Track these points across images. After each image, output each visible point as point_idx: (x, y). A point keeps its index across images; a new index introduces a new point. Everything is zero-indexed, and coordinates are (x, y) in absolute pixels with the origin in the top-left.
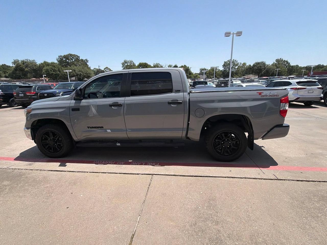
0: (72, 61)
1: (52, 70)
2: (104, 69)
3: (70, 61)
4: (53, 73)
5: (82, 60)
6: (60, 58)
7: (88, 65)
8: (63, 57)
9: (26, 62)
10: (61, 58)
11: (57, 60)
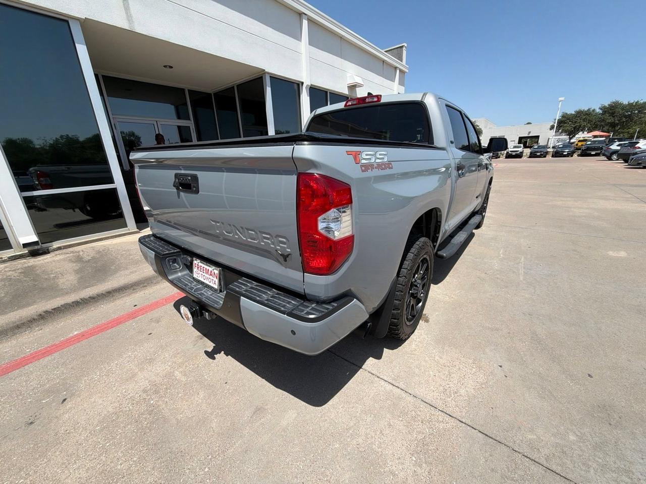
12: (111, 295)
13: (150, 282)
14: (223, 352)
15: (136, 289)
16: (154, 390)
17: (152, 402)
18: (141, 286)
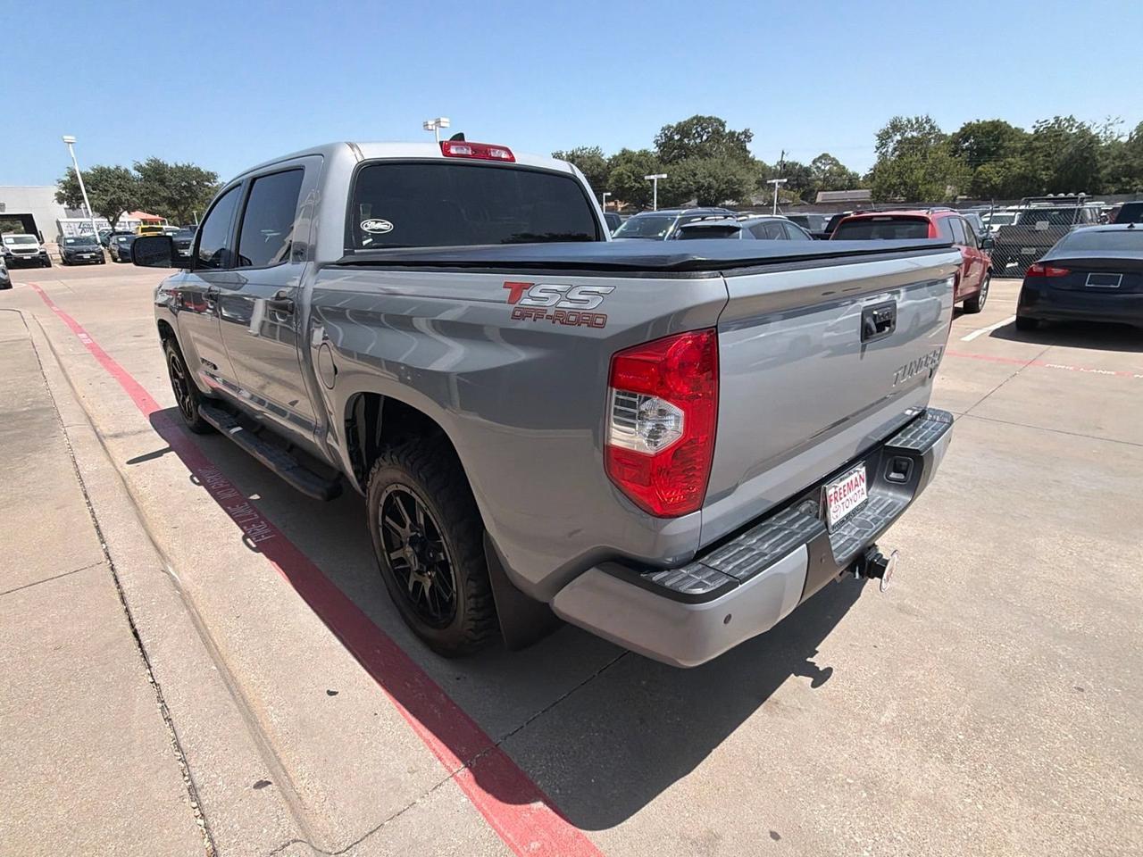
0: (698, 141)
1: (633, 178)
2: (814, 162)
3: (692, 142)
4: (633, 187)
5: (732, 134)
6: (666, 134)
7: (749, 152)
8: (676, 129)
9: (578, 157)
10: (669, 134)
11: (656, 142)
14: (810, 660)
16: (937, 744)
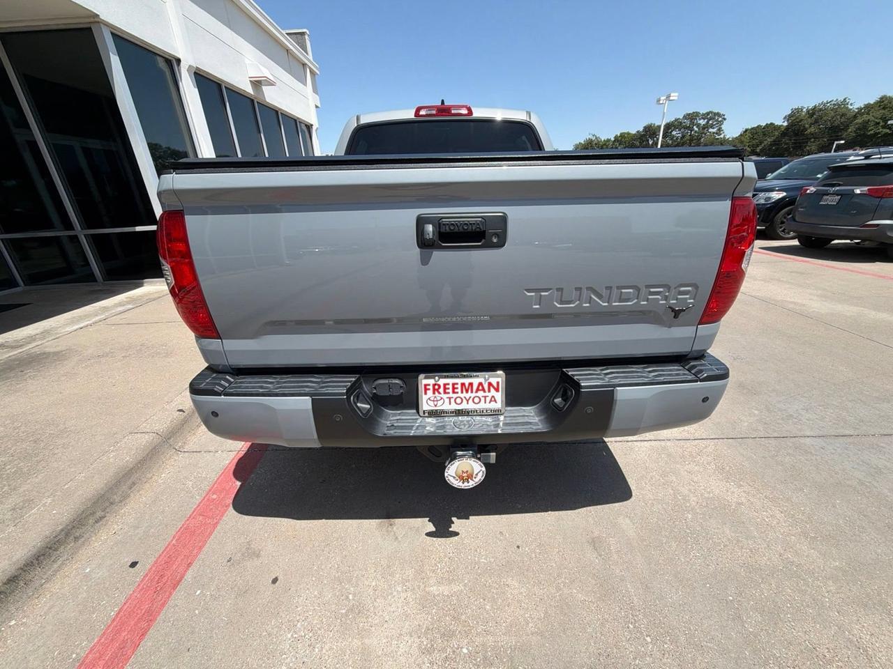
12: (22, 583)
13: (107, 504)
14: (454, 519)
15: (81, 537)
17: (465, 651)
18: (91, 521)
